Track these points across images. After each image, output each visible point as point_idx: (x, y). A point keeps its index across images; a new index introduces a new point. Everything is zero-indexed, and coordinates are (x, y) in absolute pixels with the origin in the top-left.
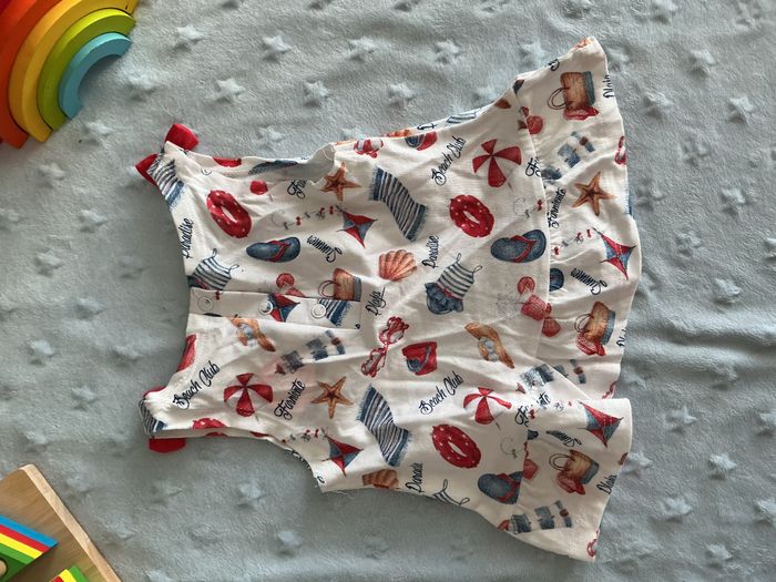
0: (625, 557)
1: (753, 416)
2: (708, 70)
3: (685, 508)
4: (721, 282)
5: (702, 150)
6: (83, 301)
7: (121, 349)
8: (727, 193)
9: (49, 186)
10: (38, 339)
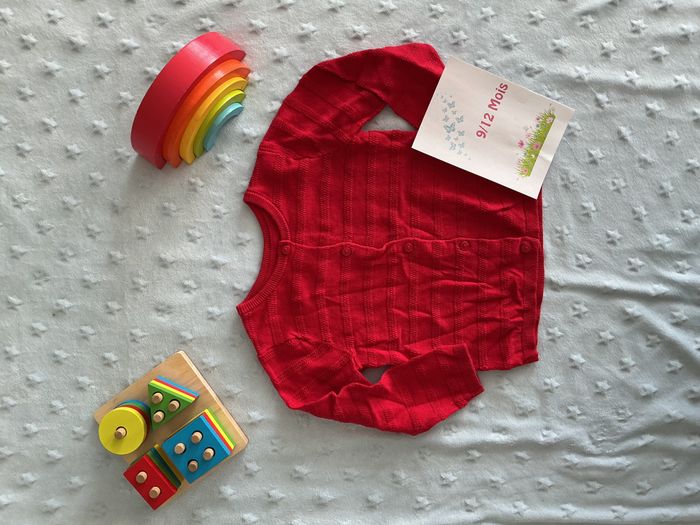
0: (521, 412)
1: (596, 332)
2: (577, 133)
3: (556, 384)
4: (580, 256)
5: (573, 180)
6: (215, 258)
7: (237, 286)
8: (586, 205)
9: (195, 190)
10: (188, 279)
